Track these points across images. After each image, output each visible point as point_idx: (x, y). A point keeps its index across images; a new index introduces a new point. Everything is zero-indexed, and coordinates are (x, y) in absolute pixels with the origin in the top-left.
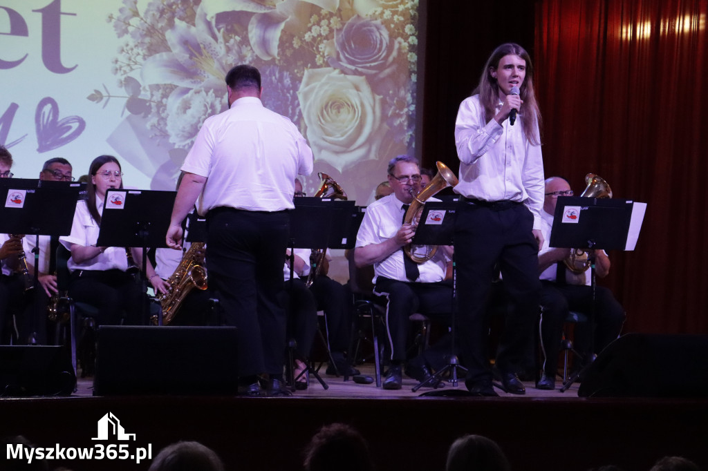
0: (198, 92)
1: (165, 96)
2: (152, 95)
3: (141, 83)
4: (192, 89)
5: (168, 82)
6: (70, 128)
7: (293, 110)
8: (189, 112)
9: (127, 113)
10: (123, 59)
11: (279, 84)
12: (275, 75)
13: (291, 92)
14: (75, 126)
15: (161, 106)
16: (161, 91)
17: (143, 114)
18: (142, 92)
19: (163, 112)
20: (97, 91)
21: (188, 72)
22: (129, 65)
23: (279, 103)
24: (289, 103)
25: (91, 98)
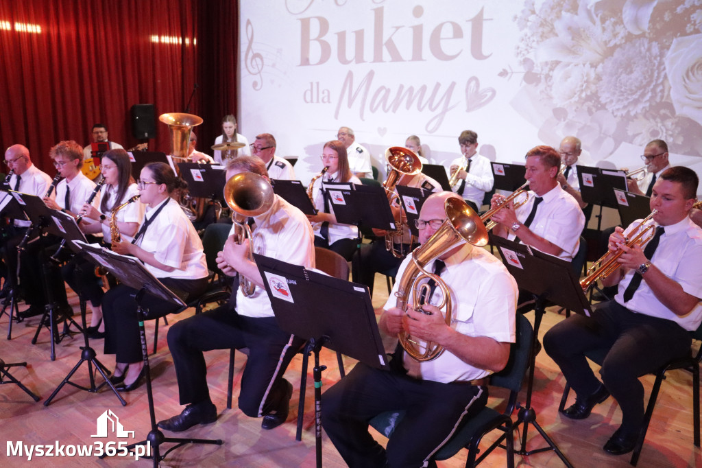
0: (576, 65)
1: (552, 70)
2: (542, 70)
3: (535, 61)
4: (572, 63)
5: (554, 59)
6: (486, 95)
7: (659, 73)
8: (569, 80)
9: (524, 83)
10: (522, 45)
11: (648, 53)
12: (644, 46)
13: (658, 58)
14: (489, 94)
15: (548, 77)
16: (549, 66)
17: (534, 84)
18: (535, 68)
19: (550, 81)
20: (504, 70)
21: (571, 51)
22: (526, 50)
23: (646, 69)
24: (655, 68)
25: (501, 74)
